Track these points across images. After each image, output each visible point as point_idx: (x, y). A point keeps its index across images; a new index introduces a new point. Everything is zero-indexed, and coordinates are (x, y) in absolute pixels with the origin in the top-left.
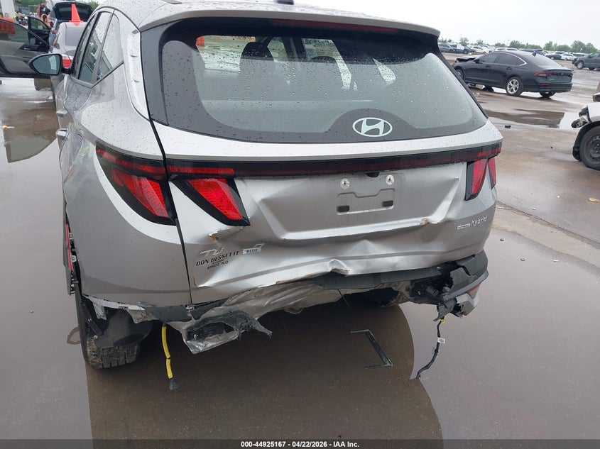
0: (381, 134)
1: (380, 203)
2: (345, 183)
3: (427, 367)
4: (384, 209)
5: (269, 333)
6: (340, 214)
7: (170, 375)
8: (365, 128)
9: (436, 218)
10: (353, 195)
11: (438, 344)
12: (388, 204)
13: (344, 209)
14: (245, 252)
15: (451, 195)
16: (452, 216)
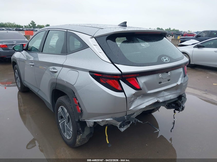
0: (168, 61)
1: (167, 80)
2: (160, 75)
3: (172, 128)
4: (168, 82)
5: (142, 122)
6: (159, 84)
7: (108, 142)
8: (165, 60)
9: (179, 83)
10: (162, 79)
11: (174, 121)
12: (169, 80)
13: (160, 83)
14: (138, 98)
15: (181, 76)
16: (182, 82)
